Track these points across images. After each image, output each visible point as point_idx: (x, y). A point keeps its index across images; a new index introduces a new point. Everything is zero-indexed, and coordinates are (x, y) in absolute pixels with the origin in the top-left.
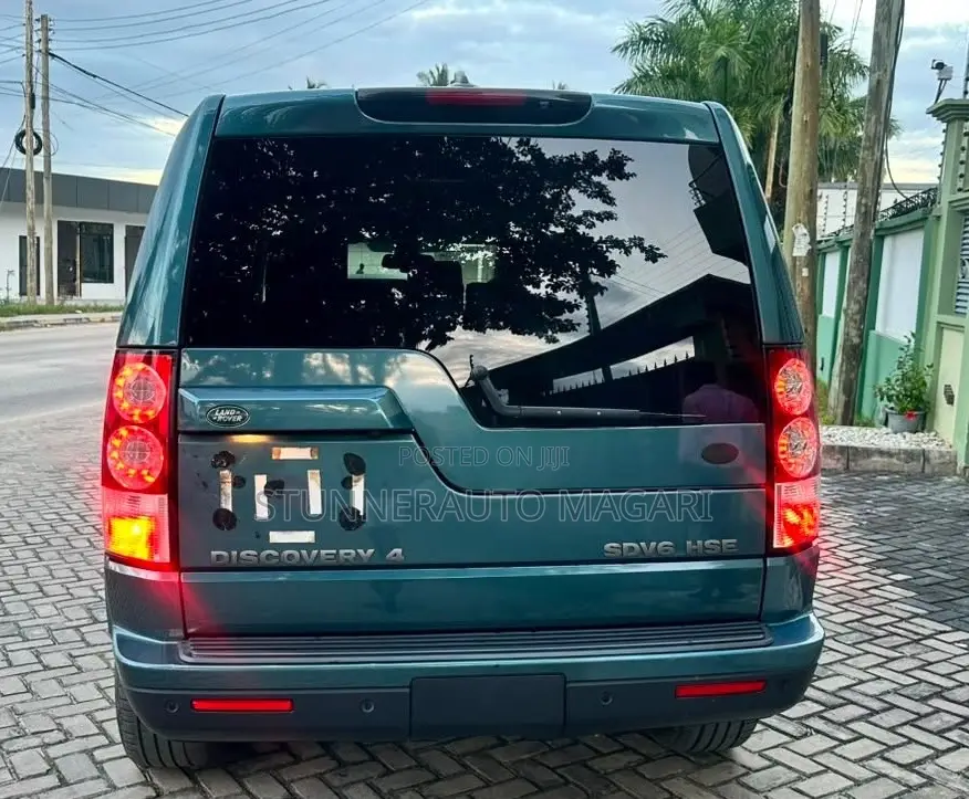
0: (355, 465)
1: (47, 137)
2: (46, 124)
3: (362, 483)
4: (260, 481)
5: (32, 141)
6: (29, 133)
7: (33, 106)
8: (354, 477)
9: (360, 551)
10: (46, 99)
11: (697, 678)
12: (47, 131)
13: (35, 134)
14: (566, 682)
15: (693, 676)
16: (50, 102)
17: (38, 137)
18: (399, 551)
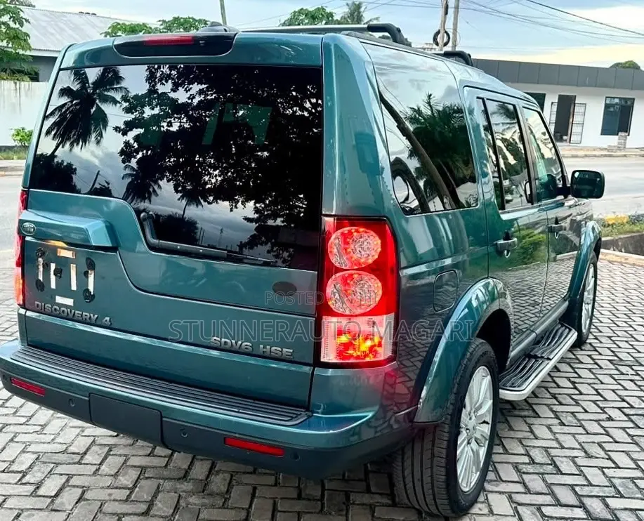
0: (91, 265)
1: (455, 34)
2: (455, 25)
3: (93, 275)
4: (53, 266)
5: (443, 37)
6: (442, 32)
7: (446, 13)
8: (90, 272)
9: (92, 315)
10: (457, 8)
11: (237, 435)
12: (455, 30)
13: (446, 32)
14: (162, 417)
15: (235, 433)
16: (459, 10)
17: (448, 35)
18: (108, 319)
